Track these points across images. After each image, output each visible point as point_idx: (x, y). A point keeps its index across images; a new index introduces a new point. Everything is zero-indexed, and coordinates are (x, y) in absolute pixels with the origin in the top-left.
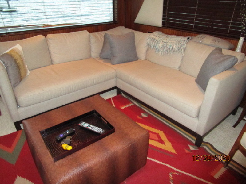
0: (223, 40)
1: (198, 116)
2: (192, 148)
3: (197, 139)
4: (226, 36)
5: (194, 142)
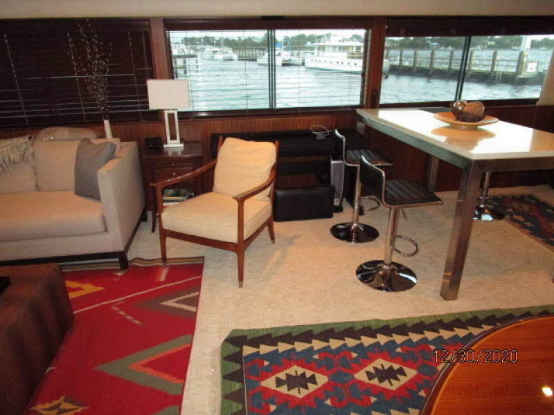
0: (84, 129)
1: (106, 230)
2: (120, 274)
3: (120, 259)
4: (83, 123)
5: (119, 268)
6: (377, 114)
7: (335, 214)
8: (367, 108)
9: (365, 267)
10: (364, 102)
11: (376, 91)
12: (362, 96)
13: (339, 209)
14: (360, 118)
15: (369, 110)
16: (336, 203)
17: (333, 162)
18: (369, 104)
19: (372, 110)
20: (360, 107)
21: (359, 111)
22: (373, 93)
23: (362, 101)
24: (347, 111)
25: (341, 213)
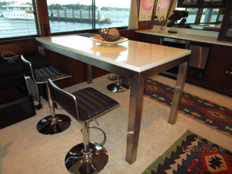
6: (50, 40)
7: (37, 112)
8: (43, 36)
9: (71, 153)
10: (40, 32)
11: (46, 25)
12: (38, 29)
13: (40, 107)
14: (40, 44)
15: (44, 38)
16: (36, 103)
17: (26, 78)
18: (44, 34)
19: (47, 38)
20: (38, 36)
21: (38, 39)
22: (44, 26)
23: (38, 32)
24: (29, 40)
25: (41, 109)
